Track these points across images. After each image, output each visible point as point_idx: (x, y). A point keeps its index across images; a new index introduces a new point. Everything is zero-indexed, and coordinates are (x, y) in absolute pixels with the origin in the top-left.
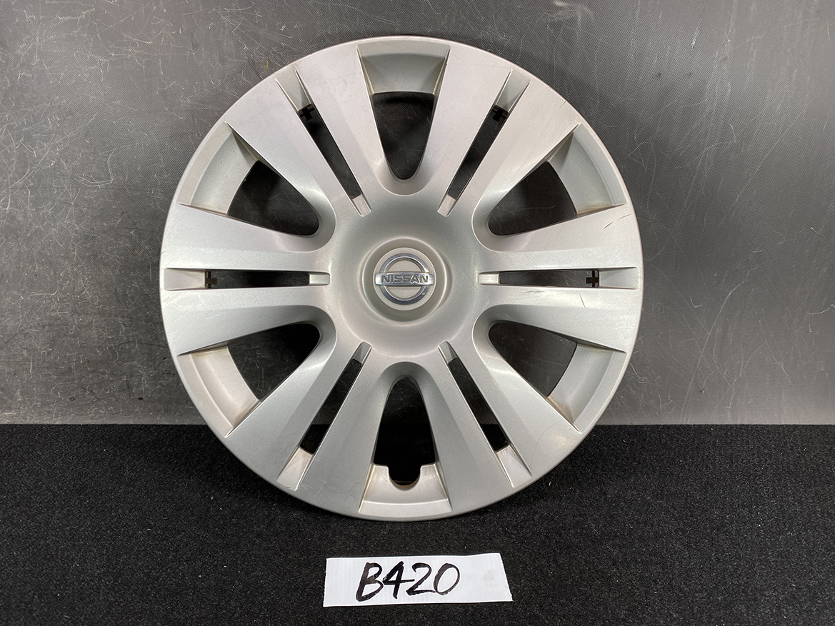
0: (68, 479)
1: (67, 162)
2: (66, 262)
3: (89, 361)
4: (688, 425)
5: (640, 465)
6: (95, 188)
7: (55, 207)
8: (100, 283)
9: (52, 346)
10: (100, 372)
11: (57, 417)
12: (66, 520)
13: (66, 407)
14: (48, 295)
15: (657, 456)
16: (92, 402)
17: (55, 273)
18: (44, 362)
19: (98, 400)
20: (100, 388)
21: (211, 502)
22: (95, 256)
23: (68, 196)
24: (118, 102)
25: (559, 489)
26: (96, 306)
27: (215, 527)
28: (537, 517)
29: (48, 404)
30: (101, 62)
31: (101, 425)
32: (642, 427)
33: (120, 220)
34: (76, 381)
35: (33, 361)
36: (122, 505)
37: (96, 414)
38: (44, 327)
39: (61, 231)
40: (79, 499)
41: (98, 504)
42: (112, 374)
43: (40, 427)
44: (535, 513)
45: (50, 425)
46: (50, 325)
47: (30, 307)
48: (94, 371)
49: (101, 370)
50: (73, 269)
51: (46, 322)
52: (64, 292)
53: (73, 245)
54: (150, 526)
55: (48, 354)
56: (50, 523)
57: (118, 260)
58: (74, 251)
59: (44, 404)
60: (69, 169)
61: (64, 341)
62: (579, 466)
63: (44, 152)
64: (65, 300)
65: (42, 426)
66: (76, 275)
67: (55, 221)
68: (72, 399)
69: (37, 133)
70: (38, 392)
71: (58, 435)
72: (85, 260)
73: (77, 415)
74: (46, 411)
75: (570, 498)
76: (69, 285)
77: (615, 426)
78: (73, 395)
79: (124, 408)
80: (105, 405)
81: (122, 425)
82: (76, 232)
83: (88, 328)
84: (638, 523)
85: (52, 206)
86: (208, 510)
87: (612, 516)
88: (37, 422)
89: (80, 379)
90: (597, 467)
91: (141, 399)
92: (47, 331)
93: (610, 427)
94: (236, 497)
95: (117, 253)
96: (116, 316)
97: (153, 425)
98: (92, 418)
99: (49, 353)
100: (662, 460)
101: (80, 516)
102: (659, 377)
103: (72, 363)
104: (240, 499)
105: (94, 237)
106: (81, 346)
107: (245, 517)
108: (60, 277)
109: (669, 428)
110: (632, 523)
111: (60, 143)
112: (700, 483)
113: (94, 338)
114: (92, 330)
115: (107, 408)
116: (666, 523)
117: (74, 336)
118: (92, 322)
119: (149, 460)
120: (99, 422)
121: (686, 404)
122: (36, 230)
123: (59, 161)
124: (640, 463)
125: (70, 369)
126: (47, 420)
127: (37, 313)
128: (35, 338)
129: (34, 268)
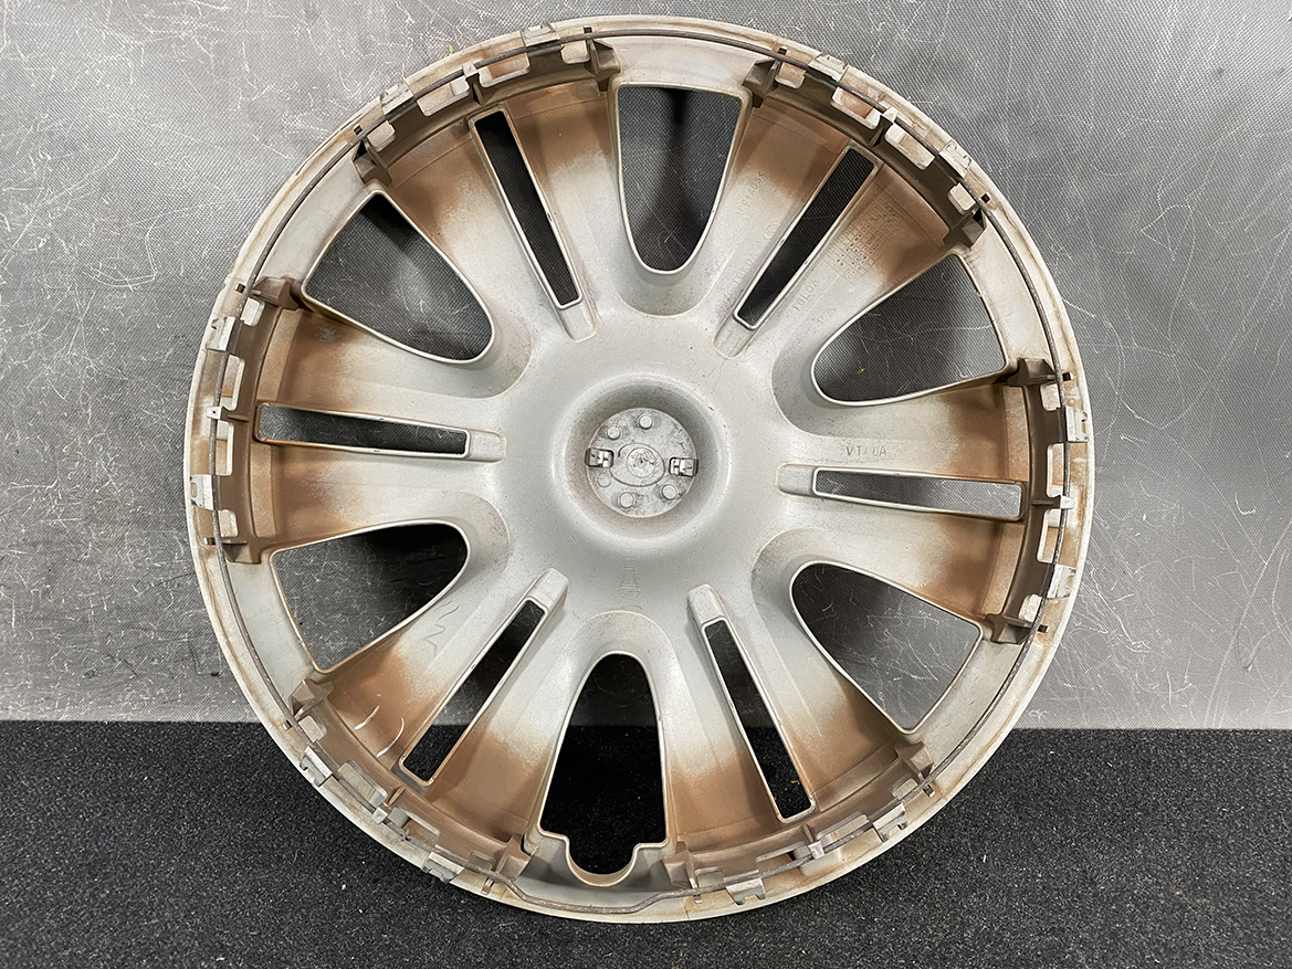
0: (74, 842)
1: (68, 240)
2: (73, 429)
3: (118, 608)
4: (1225, 732)
5: (1149, 819)
6: (122, 291)
7: (49, 326)
8: (136, 467)
9: (50, 580)
10: (139, 627)
11: (62, 706)
12: (65, 934)
13: (79, 689)
14: (40, 489)
15: (1176, 796)
16: (127, 681)
17: (52, 448)
18: (36, 608)
19: (138, 676)
20: (141, 655)
21: (341, 895)
22: (126, 417)
23: (72, 305)
24: (163, 126)
25: (1004, 870)
26: (130, 508)
27: (349, 954)
28: (969, 934)
29: (47, 683)
30: (128, 46)
31: (143, 724)
32: (1138, 733)
33: (171, 351)
34: (96, 643)
35: (17, 607)
36: (172, 900)
37: (134, 701)
38: (34, 545)
39: (62, 370)
40: (91, 885)
41: (127, 897)
42: (162, 631)
43: (30, 726)
44: (964, 925)
45: (48, 724)
46: (47, 542)
47: (9, 509)
48: (129, 626)
49: (141, 624)
50: (85, 441)
51: (38, 536)
52: (70, 483)
53: (85, 398)
54: (223, 949)
55: (43, 594)
56: (34, 939)
57: (169, 425)
58: (86, 407)
59: (37, 684)
60: (72, 253)
61: (71, 571)
62: (1034, 820)
63: (24, 222)
64: (72, 497)
65: (35, 723)
66: (92, 452)
67: (49, 352)
68: (90, 675)
69: (9, 184)
70: (27, 662)
71: (62, 745)
72: (108, 424)
73: (99, 704)
74: (43, 695)
75: (1026, 892)
76: (79, 469)
77: (1087, 732)
78: (92, 668)
79: (186, 691)
80: (149, 685)
81: (180, 724)
82: (90, 372)
83: (116, 548)
84: (1170, 951)
85: (42, 324)
86: (335, 914)
87: (1114, 935)
88: (27, 716)
89: (103, 639)
90: (1067, 821)
91: (215, 675)
92: (40, 553)
93: (1078, 733)
94: (390, 883)
95: (168, 412)
96: (167, 527)
97: (236, 724)
98: (127, 709)
99: (46, 593)
100: (1188, 808)
101: (91, 925)
102: (1169, 641)
103: (87, 611)
104: (398, 889)
105: (122, 382)
106: (103, 580)
107: (407, 930)
108: (62, 456)
109: (1188, 737)
110: (1157, 952)
111: (54, 205)
112: (1272, 860)
113: (127, 567)
114: (124, 552)
115: (153, 692)
116: (1222, 951)
117: (90, 563)
118: (122, 538)
119: (227, 800)
120: (140, 718)
121: (1217, 691)
122: (16, 369)
123: (53, 241)
124: (1147, 814)
125: (85, 620)
126: (44, 714)
127: (22, 521)
128: (20, 566)
129: (14, 438)
